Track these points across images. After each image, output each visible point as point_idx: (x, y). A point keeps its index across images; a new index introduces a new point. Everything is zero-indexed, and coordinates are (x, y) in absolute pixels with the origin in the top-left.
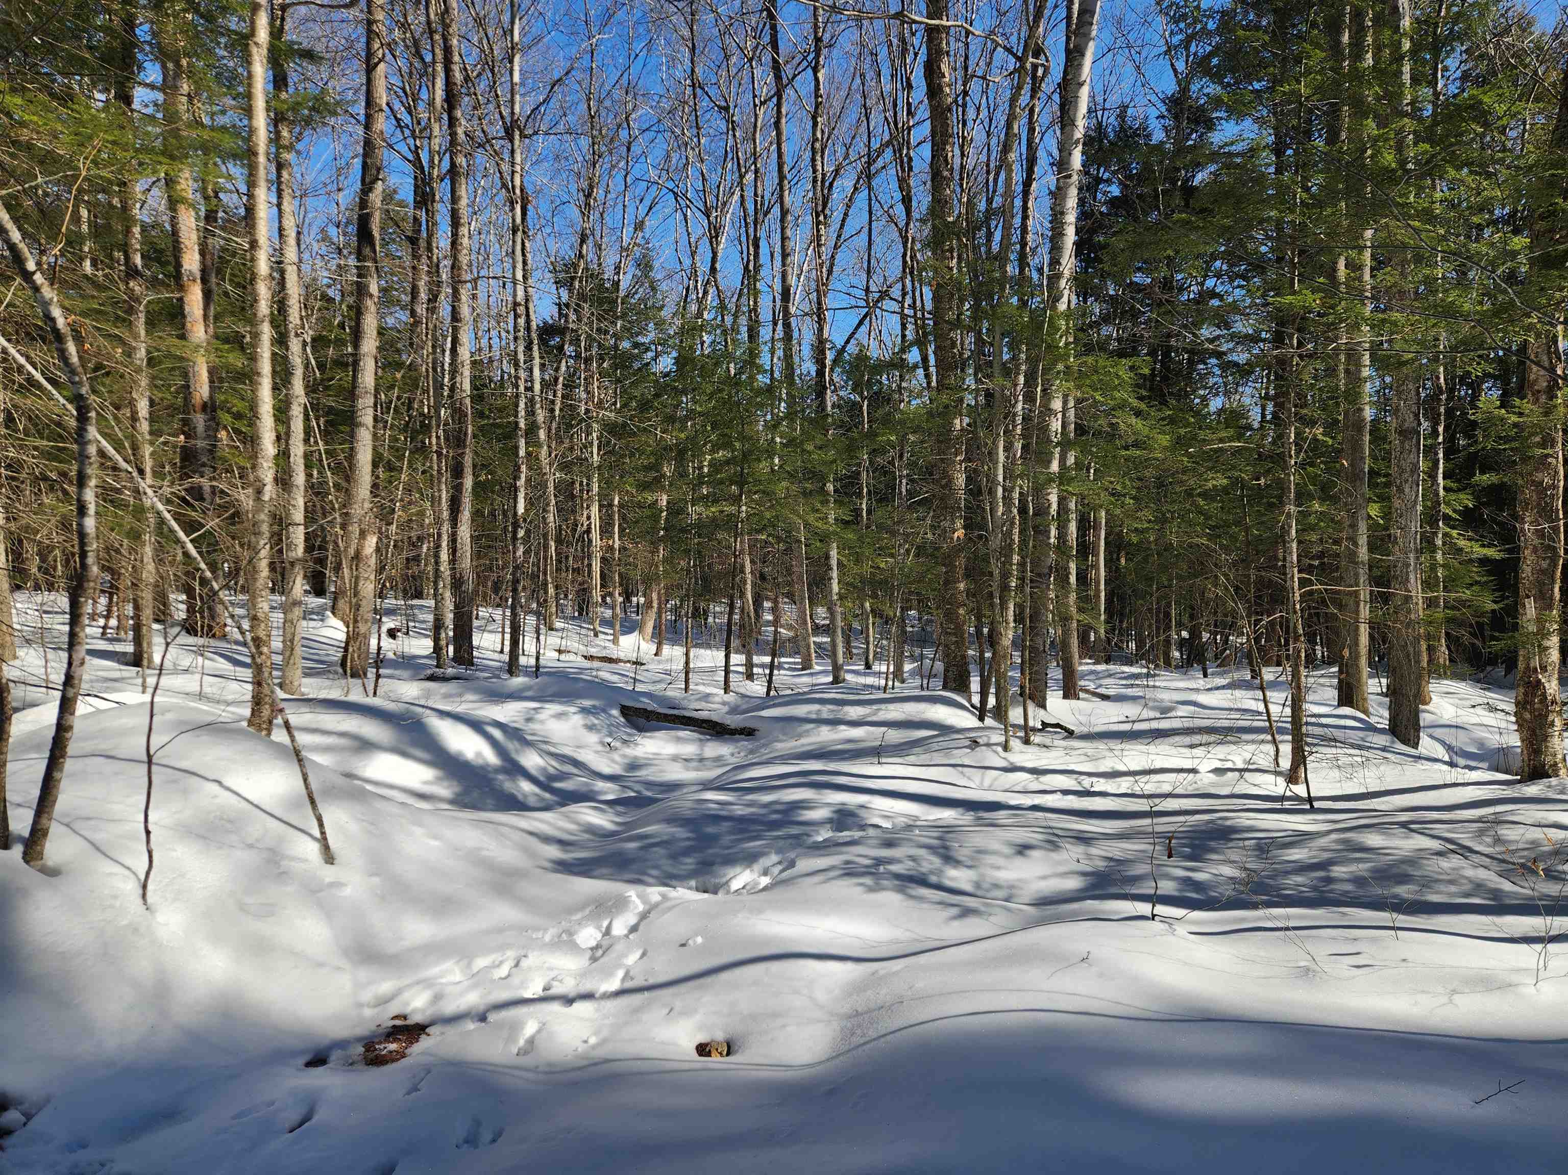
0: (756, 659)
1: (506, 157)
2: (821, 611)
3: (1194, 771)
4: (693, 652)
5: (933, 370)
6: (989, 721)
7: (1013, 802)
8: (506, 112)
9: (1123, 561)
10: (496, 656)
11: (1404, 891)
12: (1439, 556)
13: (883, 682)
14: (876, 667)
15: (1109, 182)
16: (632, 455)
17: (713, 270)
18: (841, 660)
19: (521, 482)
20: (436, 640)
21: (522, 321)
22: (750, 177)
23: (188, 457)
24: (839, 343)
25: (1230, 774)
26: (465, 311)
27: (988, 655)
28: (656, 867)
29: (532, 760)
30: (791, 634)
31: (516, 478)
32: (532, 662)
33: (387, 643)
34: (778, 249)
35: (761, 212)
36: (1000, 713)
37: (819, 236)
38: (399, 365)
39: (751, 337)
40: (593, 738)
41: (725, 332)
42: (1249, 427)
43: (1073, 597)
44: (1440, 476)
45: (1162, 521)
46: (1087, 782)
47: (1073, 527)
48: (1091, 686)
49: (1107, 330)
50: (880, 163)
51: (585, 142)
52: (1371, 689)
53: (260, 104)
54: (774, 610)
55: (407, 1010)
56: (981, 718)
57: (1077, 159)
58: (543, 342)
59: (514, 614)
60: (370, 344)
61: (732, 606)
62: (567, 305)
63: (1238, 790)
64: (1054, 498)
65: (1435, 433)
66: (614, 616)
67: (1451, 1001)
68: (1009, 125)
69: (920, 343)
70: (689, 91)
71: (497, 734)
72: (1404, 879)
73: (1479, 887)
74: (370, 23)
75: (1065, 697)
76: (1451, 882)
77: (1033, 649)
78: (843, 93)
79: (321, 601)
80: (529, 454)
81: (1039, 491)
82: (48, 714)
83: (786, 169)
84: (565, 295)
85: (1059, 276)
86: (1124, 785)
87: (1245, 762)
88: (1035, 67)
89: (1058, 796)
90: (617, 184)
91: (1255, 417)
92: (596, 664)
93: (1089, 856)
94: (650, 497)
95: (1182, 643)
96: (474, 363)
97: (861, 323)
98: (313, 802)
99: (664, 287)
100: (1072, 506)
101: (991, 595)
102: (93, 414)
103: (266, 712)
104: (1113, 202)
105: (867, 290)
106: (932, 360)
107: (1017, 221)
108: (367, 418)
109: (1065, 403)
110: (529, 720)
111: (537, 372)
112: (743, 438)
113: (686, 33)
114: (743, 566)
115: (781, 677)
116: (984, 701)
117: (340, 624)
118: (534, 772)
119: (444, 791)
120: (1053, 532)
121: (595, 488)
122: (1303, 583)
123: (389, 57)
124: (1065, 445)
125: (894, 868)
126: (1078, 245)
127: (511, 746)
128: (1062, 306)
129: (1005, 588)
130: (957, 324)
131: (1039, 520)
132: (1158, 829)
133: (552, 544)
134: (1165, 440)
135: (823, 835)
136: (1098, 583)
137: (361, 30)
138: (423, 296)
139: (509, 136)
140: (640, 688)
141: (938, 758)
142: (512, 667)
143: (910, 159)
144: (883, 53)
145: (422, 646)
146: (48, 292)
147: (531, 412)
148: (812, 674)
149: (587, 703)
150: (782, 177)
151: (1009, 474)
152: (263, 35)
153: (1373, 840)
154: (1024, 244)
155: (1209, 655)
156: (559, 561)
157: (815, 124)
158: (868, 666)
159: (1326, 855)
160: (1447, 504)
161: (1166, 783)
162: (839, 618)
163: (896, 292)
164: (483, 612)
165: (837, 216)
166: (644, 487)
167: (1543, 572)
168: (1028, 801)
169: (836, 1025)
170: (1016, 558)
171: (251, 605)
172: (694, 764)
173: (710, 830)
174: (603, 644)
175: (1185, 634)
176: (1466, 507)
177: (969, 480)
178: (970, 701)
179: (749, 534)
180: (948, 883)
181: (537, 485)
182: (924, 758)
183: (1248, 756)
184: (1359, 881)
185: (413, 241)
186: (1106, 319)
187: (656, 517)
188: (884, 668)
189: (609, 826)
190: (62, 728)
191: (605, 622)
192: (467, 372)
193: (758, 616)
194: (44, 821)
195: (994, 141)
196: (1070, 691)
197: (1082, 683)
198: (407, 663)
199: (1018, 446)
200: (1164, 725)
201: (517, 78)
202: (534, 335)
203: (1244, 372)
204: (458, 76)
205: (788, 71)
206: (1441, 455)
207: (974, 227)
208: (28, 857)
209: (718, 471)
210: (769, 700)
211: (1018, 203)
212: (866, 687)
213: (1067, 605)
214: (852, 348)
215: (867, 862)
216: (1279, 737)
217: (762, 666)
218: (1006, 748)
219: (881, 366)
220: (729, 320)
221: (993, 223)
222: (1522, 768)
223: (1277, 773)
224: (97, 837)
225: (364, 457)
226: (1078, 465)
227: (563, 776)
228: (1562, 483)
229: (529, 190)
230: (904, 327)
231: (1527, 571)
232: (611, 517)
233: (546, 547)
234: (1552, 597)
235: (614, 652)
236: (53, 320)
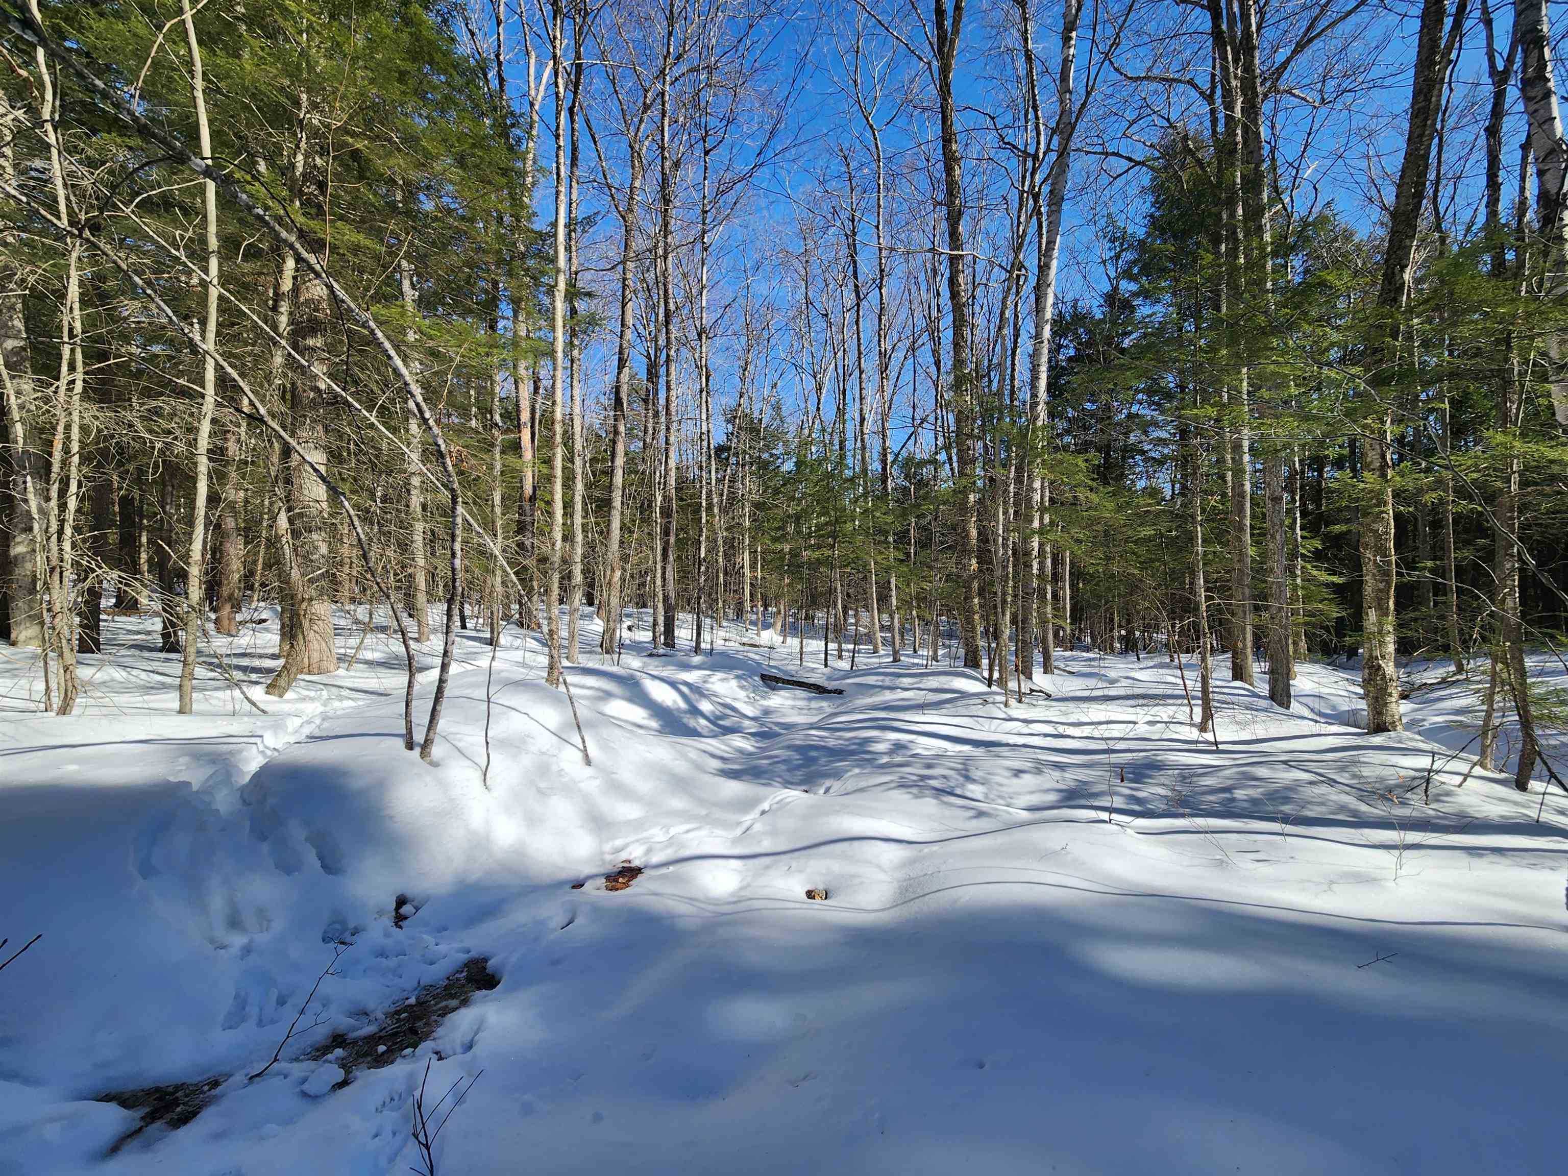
0: (844, 646)
1: (698, 350)
2: (885, 617)
3: (1135, 723)
4: (805, 641)
5: (955, 465)
6: (994, 688)
7: (1011, 742)
8: (698, 323)
9: (1081, 585)
10: (688, 643)
11: (1287, 808)
12: (1299, 581)
13: (925, 662)
14: (920, 653)
15: (1067, 347)
16: (769, 521)
17: (818, 409)
18: (897, 647)
19: (703, 539)
20: (654, 632)
21: (705, 443)
22: (840, 354)
23: (521, 528)
24: (896, 450)
25: (1159, 725)
26: (672, 439)
27: (994, 645)
28: (780, 777)
29: (706, 706)
30: (866, 631)
31: (700, 535)
32: (709, 646)
33: (626, 634)
34: (858, 395)
35: (846, 375)
36: (1002, 682)
37: (883, 386)
38: (636, 472)
39: (841, 449)
40: (742, 694)
41: (825, 445)
42: (1163, 499)
43: (1049, 609)
44: (1298, 529)
45: (1108, 558)
46: (1061, 729)
47: (1049, 562)
48: (1062, 666)
49: (1067, 439)
50: (920, 342)
51: (743, 339)
52: (1255, 670)
53: (559, 323)
54: (855, 616)
55: (631, 858)
56: (989, 686)
57: (1047, 332)
58: (717, 455)
59: (698, 617)
60: (620, 461)
61: (828, 613)
62: (732, 434)
63: (1165, 736)
64: (1036, 545)
65: (1293, 500)
66: (758, 619)
67: (1330, 889)
68: (1002, 314)
69: (947, 448)
70: (804, 306)
71: (684, 689)
72: (1287, 800)
73: (1343, 808)
74: (624, 280)
75: (1045, 672)
76: (1322, 804)
77: (1023, 641)
78: (897, 302)
79: (591, 609)
80: (707, 521)
81: (1026, 539)
82: (435, 674)
83: (862, 348)
84: (730, 427)
85: (1037, 404)
86: (1086, 731)
87: (1169, 717)
88: (1018, 276)
89: (1041, 738)
90: (761, 363)
91: (1168, 493)
92: (747, 648)
93: (1064, 779)
94: (779, 547)
95: (1121, 639)
96: (677, 468)
97: (909, 438)
98: (579, 728)
99: (788, 420)
100: (1048, 549)
101: (995, 607)
102: (460, 499)
103: (556, 673)
104: (1070, 359)
105: (913, 418)
106: (955, 459)
107: (1009, 371)
108: (617, 503)
109: (1043, 483)
110: (705, 682)
111: (713, 473)
112: (835, 509)
113: (803, 273)
114: (836, 589)
115: (860, 659)
116: (991, 675)
117: (601, 623)
118: (708, 714)
119: (654, 724)
120: (1035, 565)
121: (747, 542)
122: (1208, 598)
123: (634, 298)
124: (1043, 510)
125: (933, 783)
126: (1049, 386)
127: (693, 697)
128: (1040, 423)
129: (1004, 602)
130: (970, 436)
131: (1026, 559)
132: (1113, 761)
133: (721, 575)
134: (1111, 505)
135: (885, 759)
136: (1064, 600)
137: (620, 285)
138: (651, 432)
139: (700, 339)
140: (772, 663)
141: (963, 711)
142: (697, 649)
143: (939, 338)
144: (922, 277)
145: (645, 636)
146: (436, 430)
147: (709, 496)
148: (879, 657)
149: (740, 672)
150: (860, 353)
151: (1006, 529)
152: (562, 286)
153: (1262, 772)
154: (1013, 387)
155: (1140, 645)
156: (725, 586)
157: (880, 320)
158: (915, 651)
159: (1230, 782)
160: (1303, 547)
161: (1116, 731)
162: (896, 620)
163: (931, 419)
164: (681, 616)
165: (894, 375)
166: (775, 540)
167: (1380, 591)
168: (1021, 740)
169: (895, 884)
170: (1011, 583)
171: (549, 610)
172: (805, 712)
173: (814, 754)
174: (751, 635)
175: (1123, 632)
176: (1317, 549)
177: (979, 534)
178: (981, 674)
179: (840, 568)
180: (968, 794)
181: (712, 541)
182: (952, 711)
183: (1171, 713)
184: (1254, 801)
185: (646, 401)
186: (1067, 432)
187: (782, 559)
188: (925, 653)
189: (751, 749)
190: (442, 681)
191: (754, 623)
192: (673, 473)
193: (845, 620)
194: (431, 734)
195: (992, 326)
196: (1047, 668)
197: (1056, 664)
198: (636, 648)
199: (1011, 511)
200: (1112, 692)
201: (704, 304)
202: (712, 452)
203: (1161, 462)
204: (672, 307)
205: (863, 291)
206: (1298, 515)
207: (979, 378)
208: (423, 755)
209: (820, 530)
210: (853, 671)
211: (1009, 362)
212: (914, 664)
213: (1045, 614)
214: (904, 453)
215: (915, 778)
216: (1193, 702)
217: (848, 651)
218: (1006, 705)
219: (922, 463)
220: (827, 437)
221: (992, 374)
222: (1368, 724)
223: (1192, 725)
224: (460, 745)
225: (616, 524)
226: (1052, 523)
227: (724, 717)
228: (1393, 531)
229: (710, 367)
230: (936, 438)
231: (1369, 590)
232: (756, 558)
233: (718, 577)
234: (1388, 608)
235: (757, 640)
236: (439, 446)
